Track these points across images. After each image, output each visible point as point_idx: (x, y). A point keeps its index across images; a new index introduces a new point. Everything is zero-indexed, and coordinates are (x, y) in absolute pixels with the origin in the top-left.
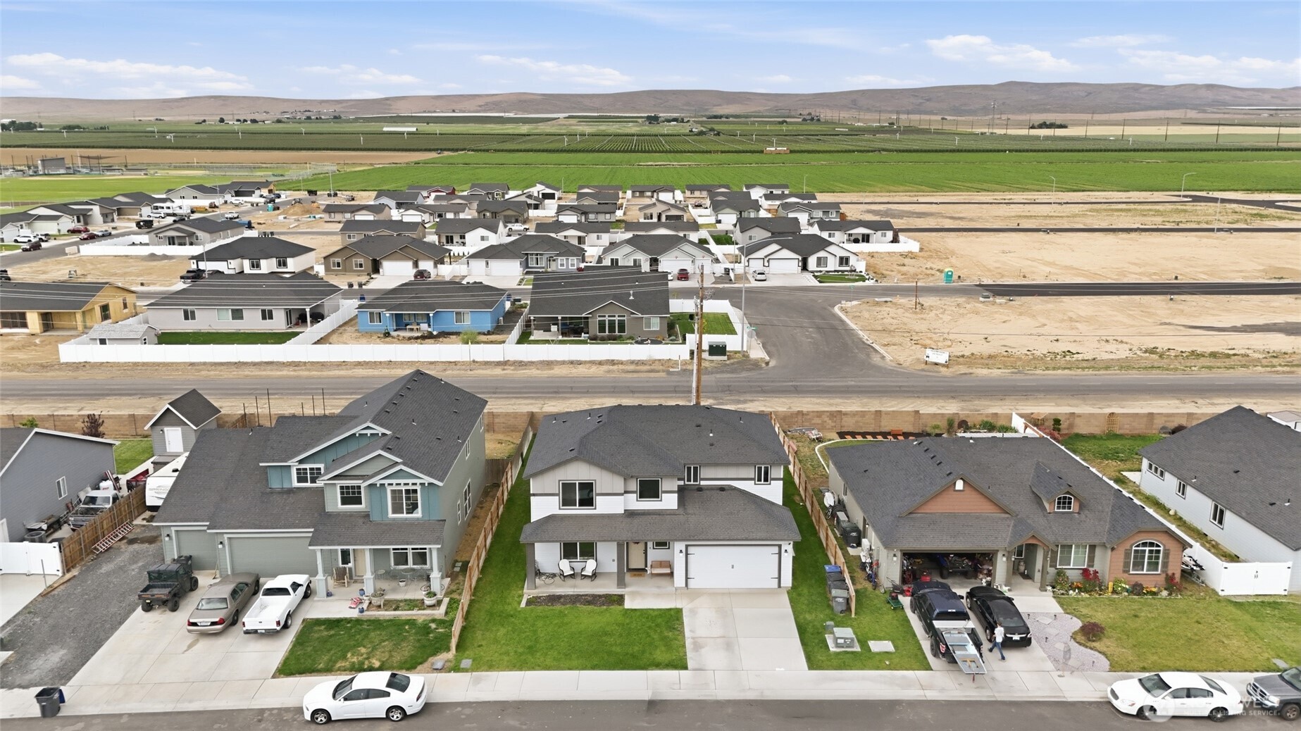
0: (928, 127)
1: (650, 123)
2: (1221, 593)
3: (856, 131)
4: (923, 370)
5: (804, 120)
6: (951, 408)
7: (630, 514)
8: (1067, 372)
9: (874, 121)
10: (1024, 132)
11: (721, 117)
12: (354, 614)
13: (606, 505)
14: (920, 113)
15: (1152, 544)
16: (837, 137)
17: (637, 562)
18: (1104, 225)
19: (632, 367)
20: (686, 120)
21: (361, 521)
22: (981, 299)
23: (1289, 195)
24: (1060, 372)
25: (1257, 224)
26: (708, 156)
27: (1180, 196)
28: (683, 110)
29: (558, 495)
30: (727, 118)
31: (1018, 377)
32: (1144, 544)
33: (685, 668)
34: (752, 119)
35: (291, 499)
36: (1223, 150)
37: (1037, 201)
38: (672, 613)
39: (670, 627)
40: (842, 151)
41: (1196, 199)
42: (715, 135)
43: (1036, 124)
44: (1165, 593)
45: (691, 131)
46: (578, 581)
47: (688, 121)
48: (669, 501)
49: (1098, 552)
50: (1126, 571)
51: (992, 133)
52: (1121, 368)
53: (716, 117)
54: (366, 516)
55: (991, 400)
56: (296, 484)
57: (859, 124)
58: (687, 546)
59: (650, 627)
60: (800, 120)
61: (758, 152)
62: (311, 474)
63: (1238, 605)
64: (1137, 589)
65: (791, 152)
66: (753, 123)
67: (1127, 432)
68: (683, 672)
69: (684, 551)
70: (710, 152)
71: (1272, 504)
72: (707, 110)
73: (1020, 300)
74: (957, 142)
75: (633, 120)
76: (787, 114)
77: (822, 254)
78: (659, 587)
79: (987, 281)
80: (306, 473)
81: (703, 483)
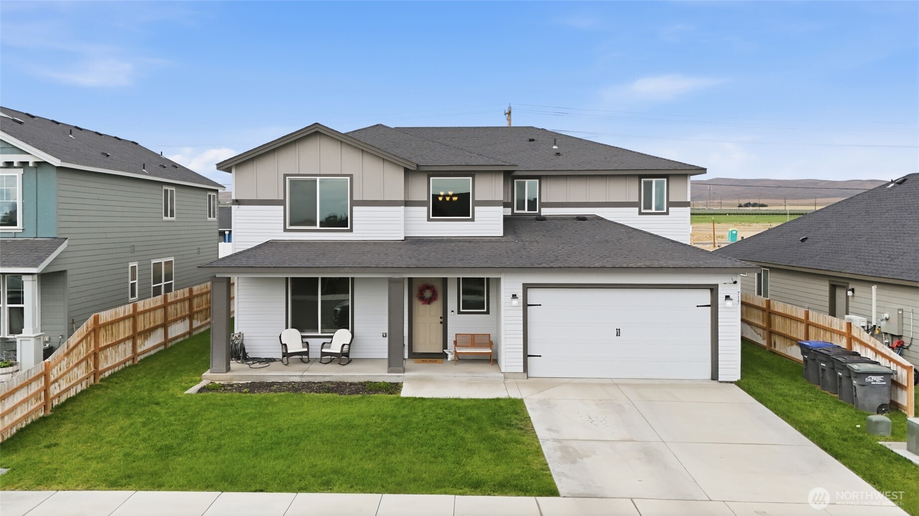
7: (415, 244)
13: (370, 225)
17: (428, 342)
29: (281, 203)
33: (553, 492)
38: (502, 404)
39: (500, 423)
58: (526, 287)
59: (454, 422)
68: (545, 501)
69: (520, 295)
81: (545, 212)
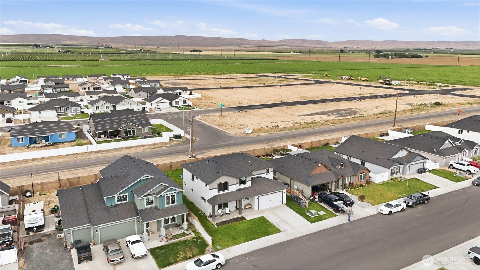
0: (155, 51)
1: (36, 48)
2: (376, 183)
3: (130, 52)
4: (245, 136)
5: (105, 47)
6: (266, 146)
7: (239, 190)
8: (283, 132)
9: (134, 48)
10: (190, 53)
11: (69, 45)
12: (164, 243)
13: (231, 189)
14: (148, 45)
15: (363, 173)
16: (123, 54)
18: (245, 86)
19: (152, 147)
20: (53, 46)
21: (155, 210)
22: (237, 112)
23: (283, 74)
24: (281, 132)
25: (284, 83)
26: (75, 62)
27: (256, 75)
28: (49, 42)
29: (217, 188)
30: (72, 46)
31: (272, 135)
32: (362, 173)
33: (281, 231)
34: (84, 47)
35: (118, 209)
36: (253, 60)
37: (217, 78)
38: (262, 218)
40: (130, 60)
41: (261, 76)
42: (71, 53)
43: (192, 50)
44: (367, 185)
45: (59, 51)
46: (225, 216)
47: (54, 47)
48: (248, 184)
49: (352, 177)
50: (358, 181)
51: (179, 53)
52: (296, 129)
53: (66, 45)
54: (156, 208)
55: (273, 142)
56: (117, 203)
57: (128, 49)
58: (259, 197)
59: (260, 223)
60: (104, 47)
61: (96, 60)
62: (123, 198)
63: (381, 185)
64: (361, 186)
65: (111, 60)
66: (85, 48)
67: (315, 146)
68: (282, 233)
70: (76, 60)
71: (377, 158)
72: (60, 42)
73: (249, 111)
74: (171, 57)
75: (28, 46)
76: (97, 45)
77: (177, 100)
78: (251, 212)
79: (232, 106)
80: (121, 198)
